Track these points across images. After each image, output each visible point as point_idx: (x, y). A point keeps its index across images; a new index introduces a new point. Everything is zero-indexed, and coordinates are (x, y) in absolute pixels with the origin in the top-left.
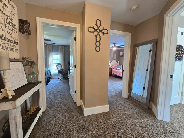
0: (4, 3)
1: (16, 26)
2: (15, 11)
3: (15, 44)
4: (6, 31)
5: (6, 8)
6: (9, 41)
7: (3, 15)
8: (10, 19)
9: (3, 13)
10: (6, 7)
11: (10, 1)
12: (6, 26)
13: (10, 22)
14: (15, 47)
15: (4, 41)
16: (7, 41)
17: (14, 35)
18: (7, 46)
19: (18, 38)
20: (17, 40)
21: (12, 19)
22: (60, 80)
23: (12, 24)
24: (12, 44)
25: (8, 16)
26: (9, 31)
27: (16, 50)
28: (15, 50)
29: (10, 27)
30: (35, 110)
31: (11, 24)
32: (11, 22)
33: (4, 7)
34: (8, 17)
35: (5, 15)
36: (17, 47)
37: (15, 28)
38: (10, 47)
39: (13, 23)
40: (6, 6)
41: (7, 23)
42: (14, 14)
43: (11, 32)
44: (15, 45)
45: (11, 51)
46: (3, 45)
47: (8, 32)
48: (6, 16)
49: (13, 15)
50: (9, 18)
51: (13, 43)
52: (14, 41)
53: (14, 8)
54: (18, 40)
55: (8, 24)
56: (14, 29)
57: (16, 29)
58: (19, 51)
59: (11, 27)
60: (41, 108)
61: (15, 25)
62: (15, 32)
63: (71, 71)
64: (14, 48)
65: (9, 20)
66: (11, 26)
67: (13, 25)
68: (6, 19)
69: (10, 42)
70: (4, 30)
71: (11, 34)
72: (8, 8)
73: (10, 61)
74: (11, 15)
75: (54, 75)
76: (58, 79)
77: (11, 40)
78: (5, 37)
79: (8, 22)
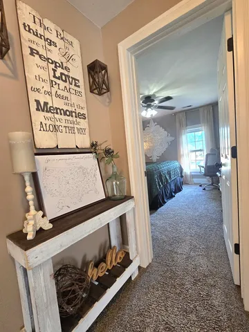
0: (46, 37)
1: (78, 81)
2: (75, 50)
3: (76, 117)
4: (54, 93)
5: (52, 48)
6: (61, 114)
7: (44, 64)
8: (62, 68)
9: (45, 58)
10: (50, 45)
11: (61, 32)
12: (54, 83)
13: (62, 74)
14: (78, 123)
15: (49, 115)
16: (57, 113)
17: (74, 99)
18: (58, 123)
19: (83, 104)
20: (82, 108)
21: (66, 68)
22: (204, 189)
23: (69, 77)
24: (70, 118)
25: (56, 63)
26: (59, 92)
27: (81, 131)
28: (78, 129)
29: (62, 84)
30: (119, 261)
31: (65, 78)
32: (66, 73)
33: (47, 46)
34: (58, 65)
35: (51, 61)
36: (83, 124)
37: (75, 85)
38: (63, 124)
39: (71, 75)
40: (51, 43)
41: (54, 76)
42: (73, 57)
43: (65, 94)
44: (78, 119)
45: (68, 133)
46: (49, 122)
47: (58, 96)
48: (52, 63)
49: (70, 59)
50: (59, 67)
51: (72, 116)
52: (75, 113)
53: (71, 44)
54: (86, 109)
55: (58, 78)
56: (73, 86)
57: (79, 86)
58: (87, 131)
59: (67, 84)
60: (131, 261)
61: (75, 79)
62: (78, 93)
63: (223, 169)
64: (76, 126)
65: (59, 71)
66: (65, 81)
67: (71, 79)
68: (53, 69)
69: (65, 114)
70: (50, 93)
71: (67, 98)
72: (56, 46)
73: (36, 154)
74: (64, 60)
75: (193, 176)
76: (201, 186)
77: (67, 110)
78: (50, 107)
79: (58, 74)
